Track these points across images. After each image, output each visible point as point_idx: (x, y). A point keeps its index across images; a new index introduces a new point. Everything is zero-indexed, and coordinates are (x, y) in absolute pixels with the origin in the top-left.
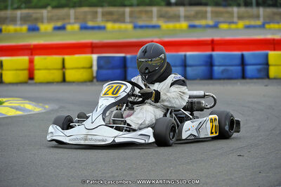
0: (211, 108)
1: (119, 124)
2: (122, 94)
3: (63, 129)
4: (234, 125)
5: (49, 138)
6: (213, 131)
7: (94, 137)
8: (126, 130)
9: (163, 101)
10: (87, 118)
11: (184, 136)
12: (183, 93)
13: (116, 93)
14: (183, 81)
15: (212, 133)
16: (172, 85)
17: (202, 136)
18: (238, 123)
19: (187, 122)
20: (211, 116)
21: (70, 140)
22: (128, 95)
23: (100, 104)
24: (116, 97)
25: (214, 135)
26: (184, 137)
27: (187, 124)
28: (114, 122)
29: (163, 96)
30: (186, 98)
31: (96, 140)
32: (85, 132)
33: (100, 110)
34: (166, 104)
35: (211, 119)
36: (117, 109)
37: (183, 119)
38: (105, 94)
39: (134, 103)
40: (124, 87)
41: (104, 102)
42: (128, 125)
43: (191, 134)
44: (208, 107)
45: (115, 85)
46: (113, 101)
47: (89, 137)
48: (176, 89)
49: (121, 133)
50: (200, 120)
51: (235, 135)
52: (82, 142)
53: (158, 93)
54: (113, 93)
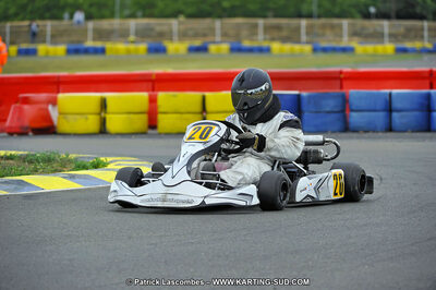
0: (332, 159)
1: (210, 179)
2: (213, 139)
3: (131, 186)
4: (366, 183)
5: (111, 198)
6: (338, 191)
7: (176, 197)
8: (219, 188)
9: (269, 150)
10: (166, 170)
11: (299, 197)
12: (298, 139)
13: (205, 137)
14: (297, 122)
15: (336, 194)
16: (282, 126)
17: (322, 198)
18: (370, 180)
19: (302, 179)
20: (334, 171)
21: (142, 201)
22: (222, 140)
23: (183, 152)
24: (205, 143)
25: (339, 197)
26: (298, 199)
27: (303, 182)
28: (203, 176)
29: (269, 144)
30: (302, 146)
31: (178, 201)
32: (164, 190)
33: (183, 160)
34: (273, 153)
35: (335, 175)
36: (205, 160)
37: (295, 176)
38: (190, 138)
39: (229, 152)
40: (215, 129)
41: (189, 149)
42: (222, 180)
43: (308, 196)
44: (329, 157)
45: (203, 127)
46: (201, 147)
47: (169, 197)
48: (287, 133)
49: (214, 192)
50: (320, 176)
51: (366, 197)
52: (160, 204)
53: (262, 139)
54: (200, 138)
